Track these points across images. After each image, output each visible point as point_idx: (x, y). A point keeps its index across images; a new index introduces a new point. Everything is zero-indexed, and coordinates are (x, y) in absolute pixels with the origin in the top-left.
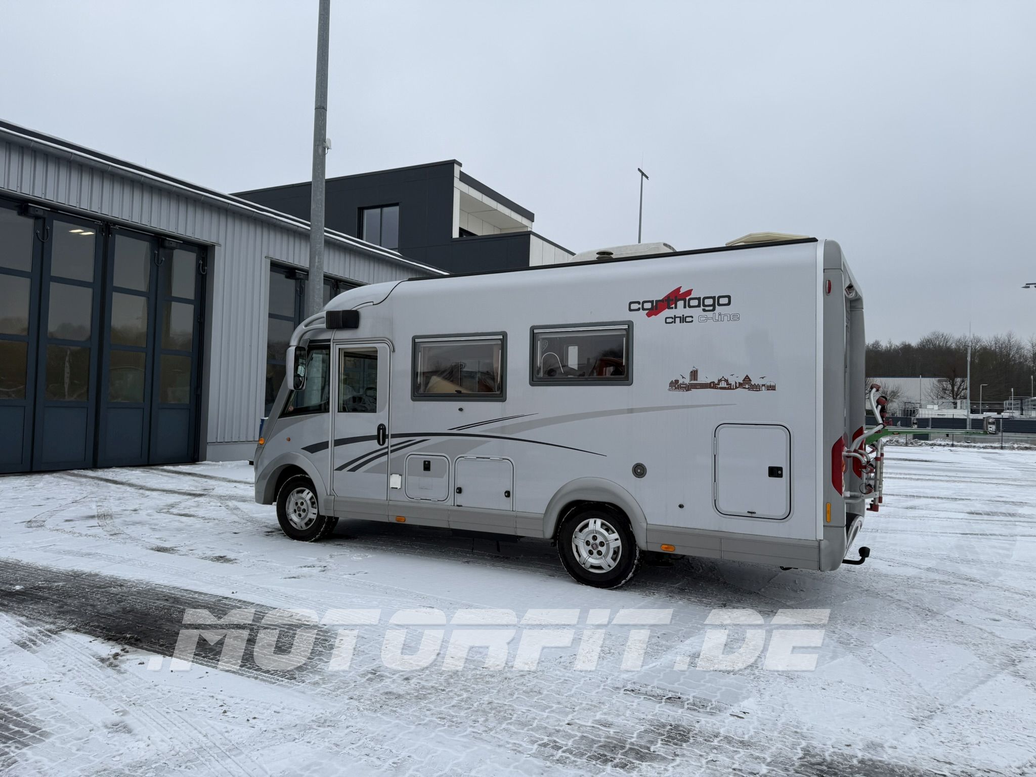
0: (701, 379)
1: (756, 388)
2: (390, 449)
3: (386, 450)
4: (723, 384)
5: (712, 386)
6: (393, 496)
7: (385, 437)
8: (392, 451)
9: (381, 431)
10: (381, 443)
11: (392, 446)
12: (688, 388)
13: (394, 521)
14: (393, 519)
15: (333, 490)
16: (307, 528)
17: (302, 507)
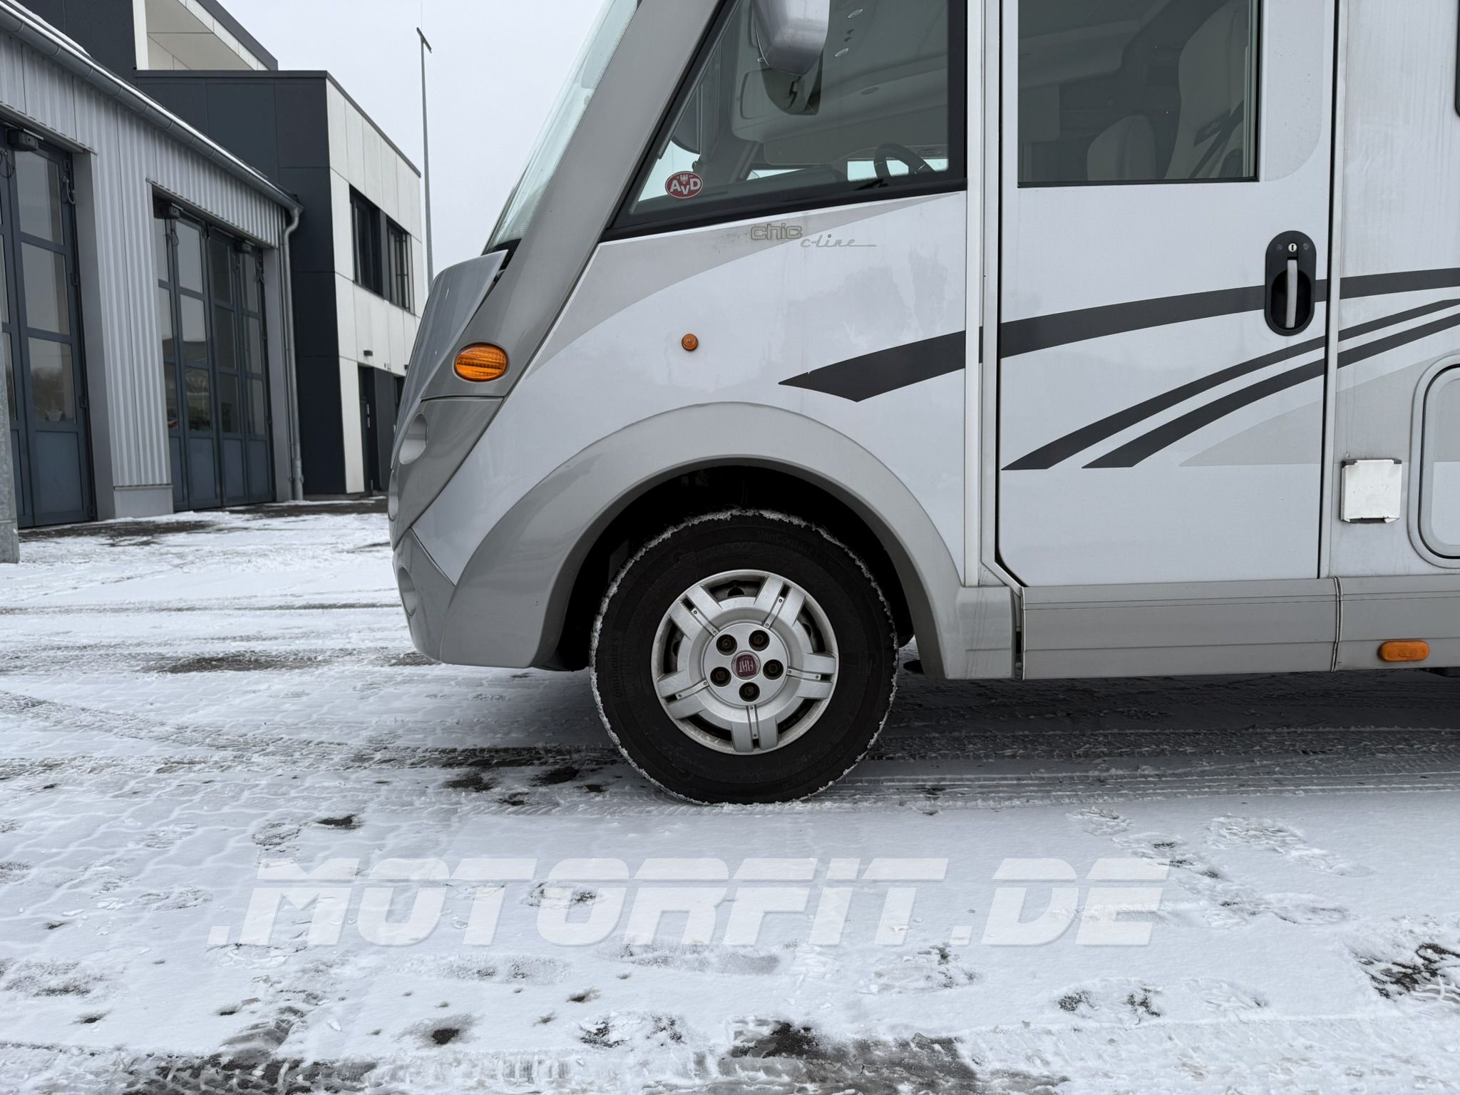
2: (1336, 347)
3: (1318, 354)
6: (1350, 555)
7: (1310, 291)
8: (1345, 359)
9: (1292, 266)
10: (1291, 321)
11: (1344, 335)
13: (1368, 661)
14: (1358, 656)
15: (998, 559)
16: (782, 744)
17: (764, 656)
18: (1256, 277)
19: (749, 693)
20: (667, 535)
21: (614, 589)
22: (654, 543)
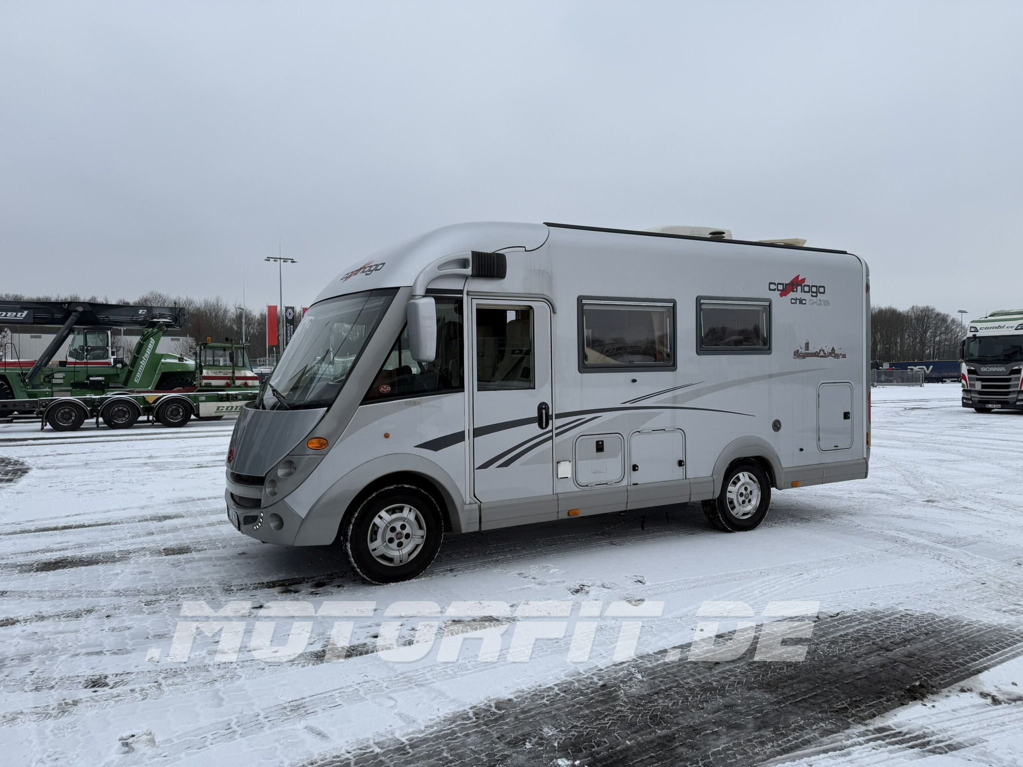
0: (812, 350)
1: (837, 356)
2: (555, 432)
3: (550, 434)
4: (822, 354)
5: (816, 355)
6: (561, 488)
7: (548, 417)
8: (557, 435)
10: (544, 426)
11: (556, 429)
12: (804, 356)
13: (565, 516)
14: (563, 516)
15: (475, 496)
16: (409, 561)
17: (404, 532)
18: (536, 414)
19: (400, 545)
20: (374, 495)
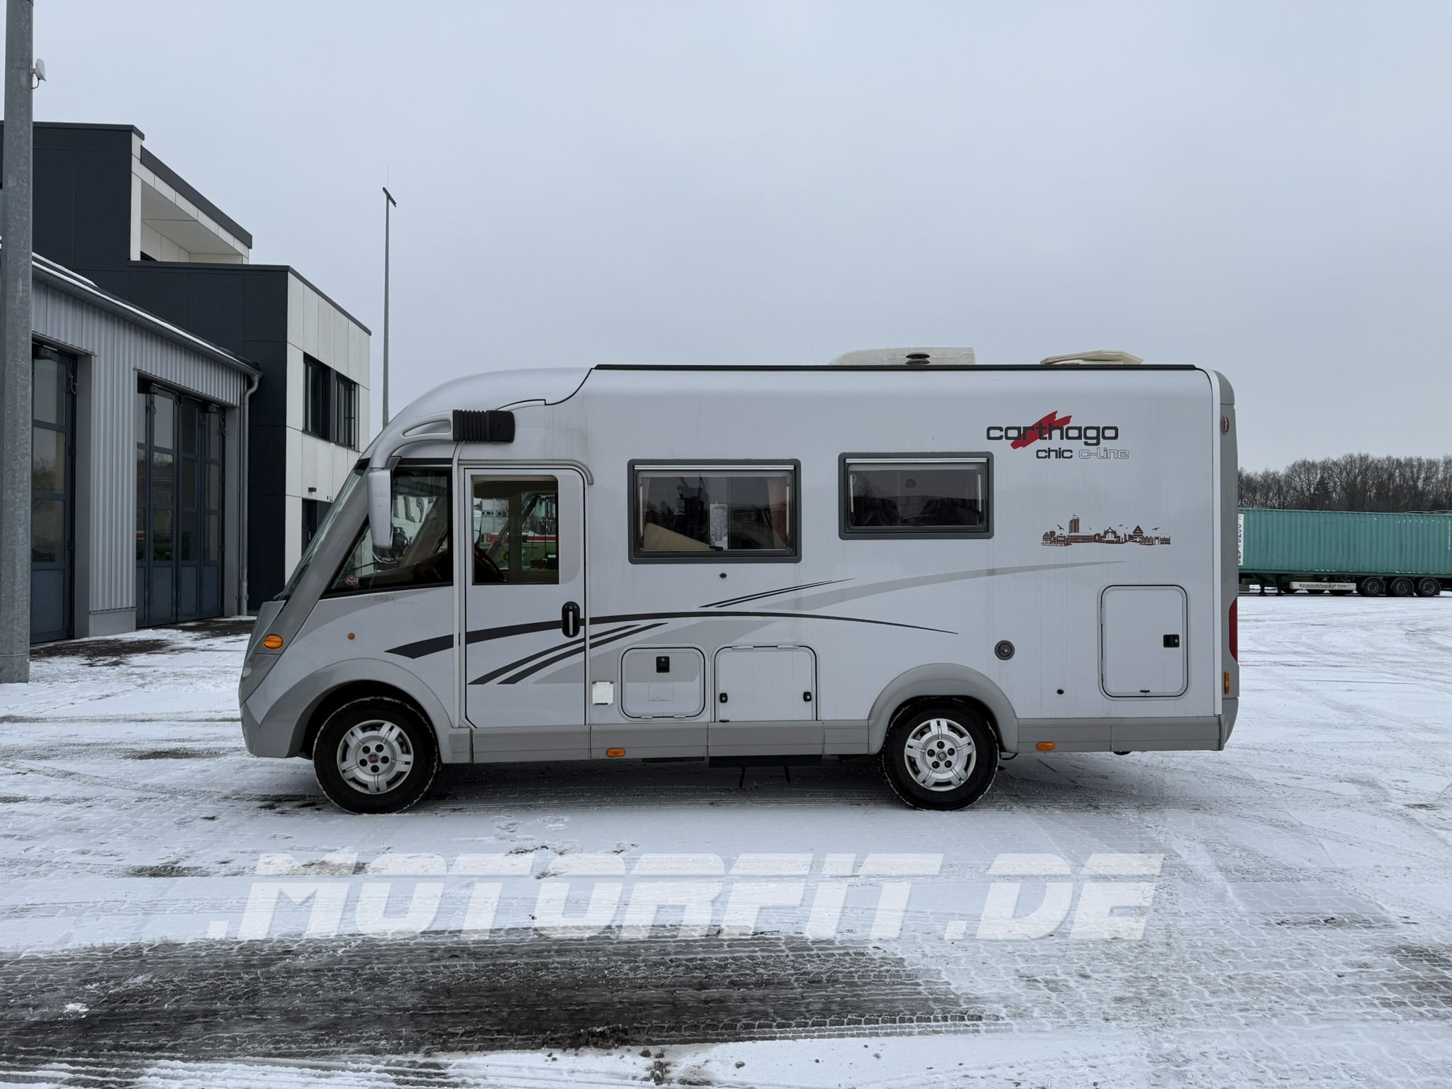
0: (1084, 531)
1: (1148, 541)
2: (589, 642)
3: (582, 644)
4: (1110, 537)
5: (1097, 539)
6: (596, 718)
7: (578, 623)
8: (592, 646)
9: (571, 614)
10: (571, 633)
11: (591, 637)
12: (1067, 541)
13: (603, 756)
14: (599, 754)
15: (466, 718)
16: (389, 790)
17: (381, 755)
18: (558, 618)
19: (375, 769)
21: (322, 728)
22: (339, 710)
